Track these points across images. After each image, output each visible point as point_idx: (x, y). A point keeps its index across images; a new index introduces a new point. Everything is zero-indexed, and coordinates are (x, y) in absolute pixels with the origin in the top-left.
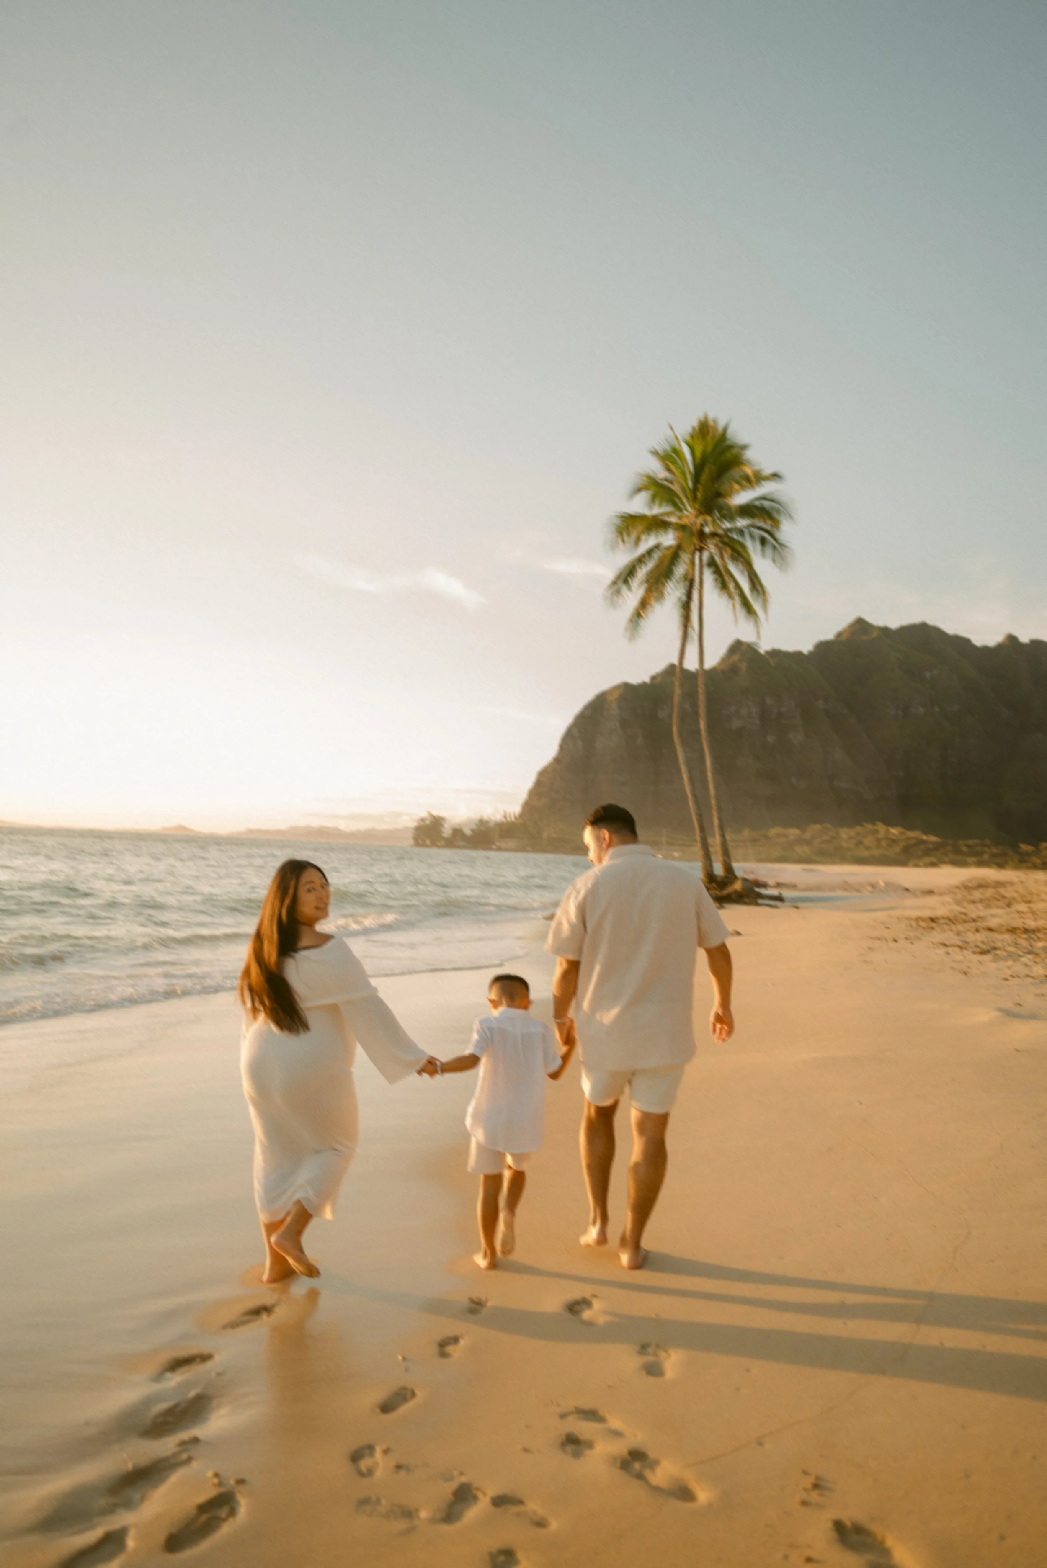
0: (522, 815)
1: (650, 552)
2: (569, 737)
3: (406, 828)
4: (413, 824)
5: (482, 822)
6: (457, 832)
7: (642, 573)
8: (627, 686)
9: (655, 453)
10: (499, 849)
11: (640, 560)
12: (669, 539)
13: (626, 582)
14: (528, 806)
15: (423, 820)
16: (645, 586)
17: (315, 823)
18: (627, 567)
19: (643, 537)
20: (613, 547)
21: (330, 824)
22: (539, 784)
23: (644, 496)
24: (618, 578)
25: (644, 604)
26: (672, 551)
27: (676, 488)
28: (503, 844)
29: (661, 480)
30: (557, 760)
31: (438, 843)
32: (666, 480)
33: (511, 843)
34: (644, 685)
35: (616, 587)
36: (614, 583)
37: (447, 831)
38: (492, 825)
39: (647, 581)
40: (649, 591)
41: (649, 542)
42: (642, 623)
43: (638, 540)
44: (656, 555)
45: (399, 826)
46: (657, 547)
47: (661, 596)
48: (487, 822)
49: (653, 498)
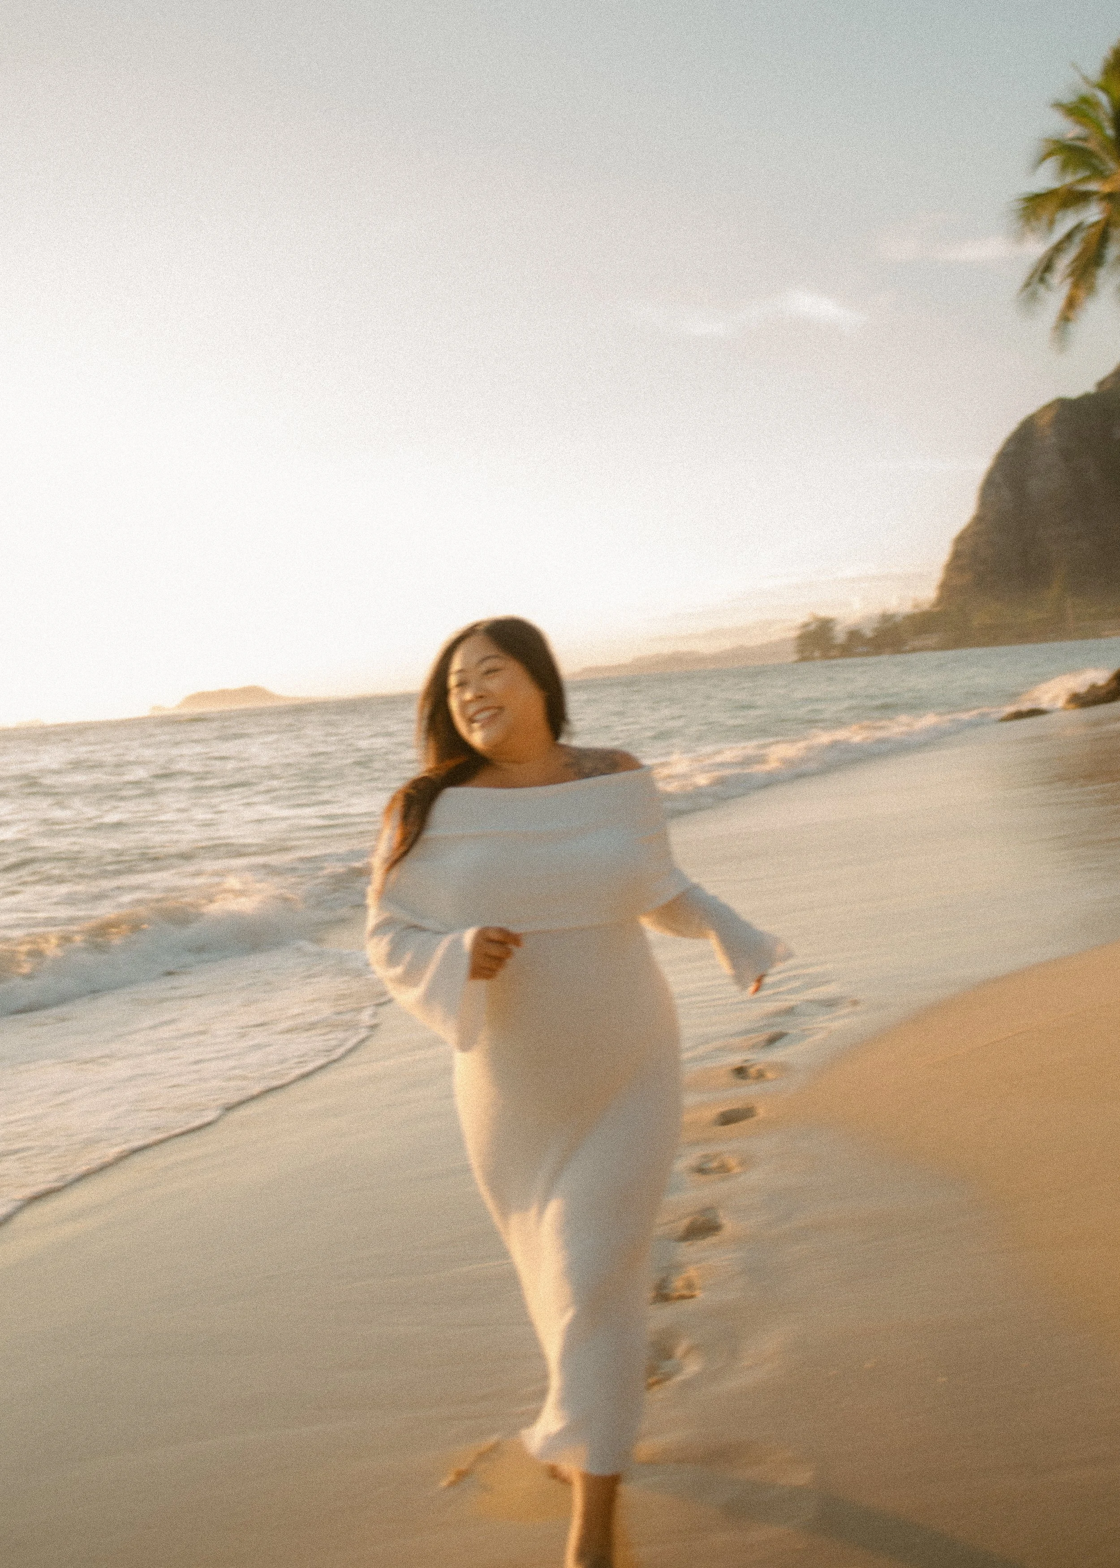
0: (940, 600)
1: (1069, 236)
2: (990, 485)
3: (784, 641)
4: (794, 634)
5: (886, 618)
6: (854, 635)
7: (1064, 263)
8: (1063, 405)
9: (1058, 105)
10: (914, 650)
11: (1058, 249)
12: (1093, 214)
13: (1042, 280)
14: (947, 588)
15: (806, 625)
16: (1069, 281)
17: (667, 649)
18: (1041, 261)
19: (1059, 216)
20: (1020, 238)
21: (683, 647)
22: (957, 555)
23: (1051, 165)
24: (1032, 277)
25: (1071, 304)
26: (1100, 227)
27: (1091, 145)
28: (917, 643)
29: (1073, 139)
30: (978, 519)
31: (832, 654)
32: (1079, 139)
33: (933, 640)
34: (1086, 398)
35: (1030, 289)
36: (1028, 285)
37: (840, 635)
38: (898, 619)
39: (1072, 274)
40: (1076, 285)
41: (1067, 222)
42: (1072, 327)
43: (1051, 223)
44: (1078, 239)
45: (775, 638)
46: (1078, 228)
47: (1091, 290)
48: (893, 616)
49: (1064, 167)
